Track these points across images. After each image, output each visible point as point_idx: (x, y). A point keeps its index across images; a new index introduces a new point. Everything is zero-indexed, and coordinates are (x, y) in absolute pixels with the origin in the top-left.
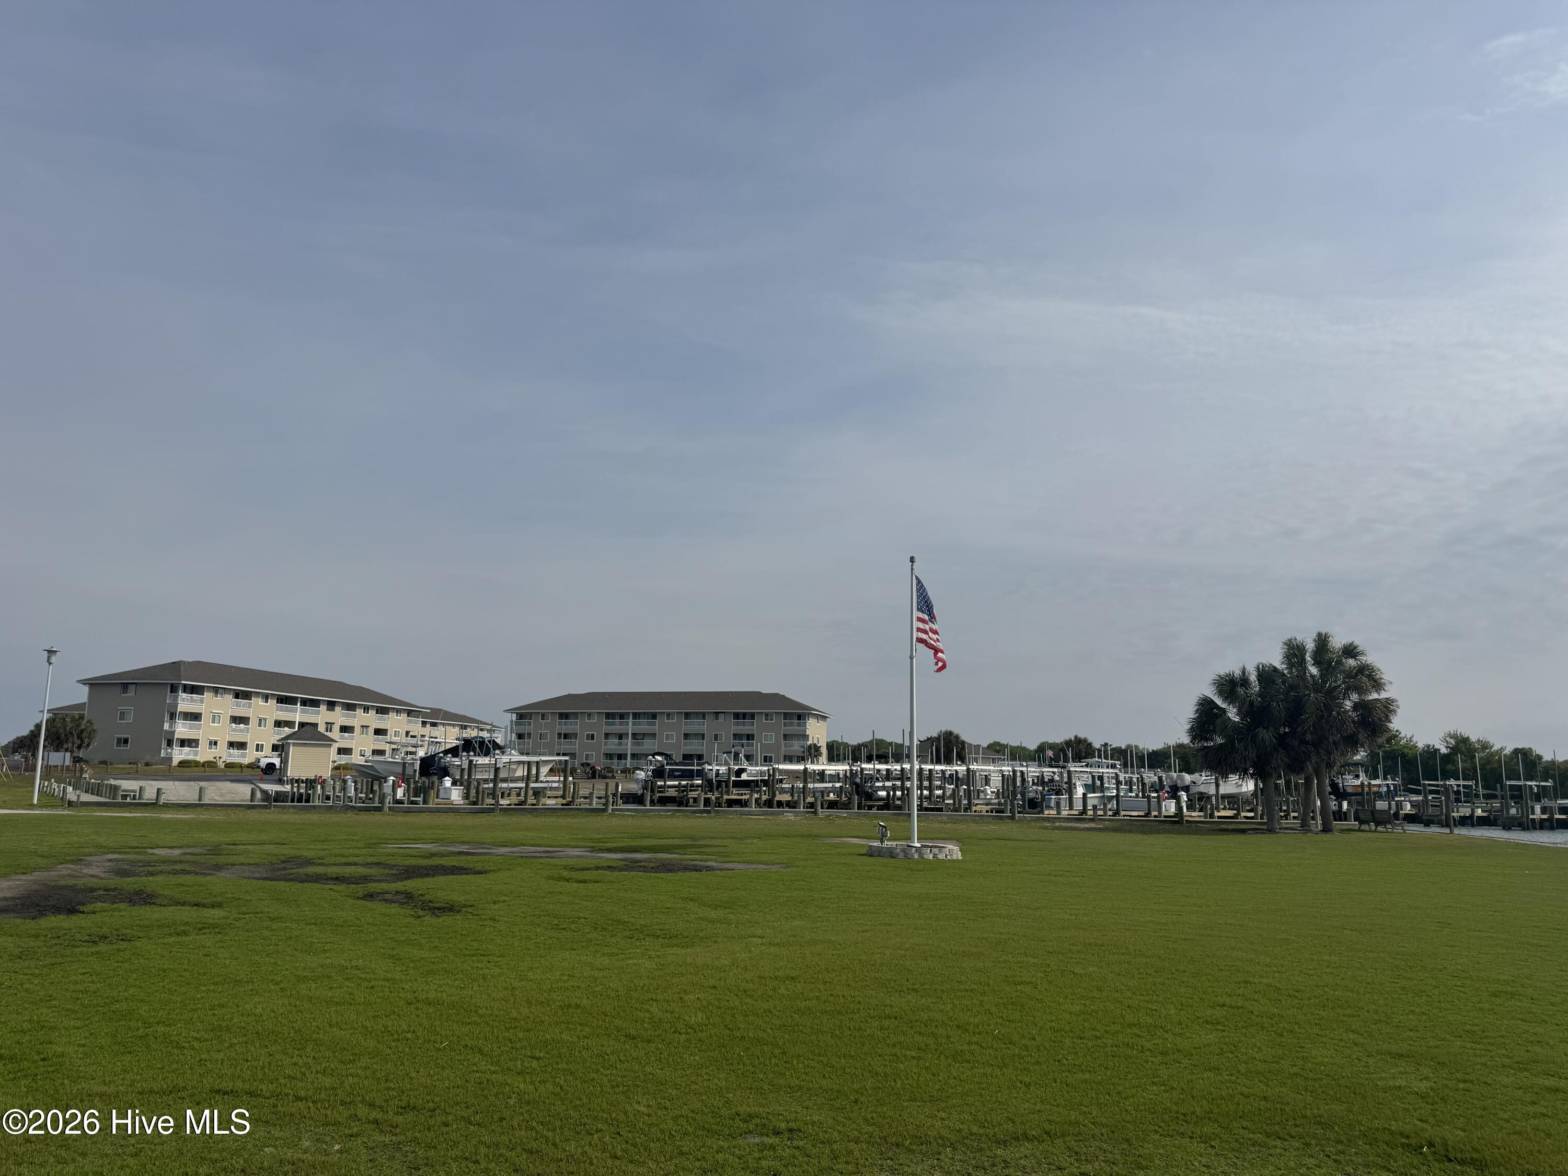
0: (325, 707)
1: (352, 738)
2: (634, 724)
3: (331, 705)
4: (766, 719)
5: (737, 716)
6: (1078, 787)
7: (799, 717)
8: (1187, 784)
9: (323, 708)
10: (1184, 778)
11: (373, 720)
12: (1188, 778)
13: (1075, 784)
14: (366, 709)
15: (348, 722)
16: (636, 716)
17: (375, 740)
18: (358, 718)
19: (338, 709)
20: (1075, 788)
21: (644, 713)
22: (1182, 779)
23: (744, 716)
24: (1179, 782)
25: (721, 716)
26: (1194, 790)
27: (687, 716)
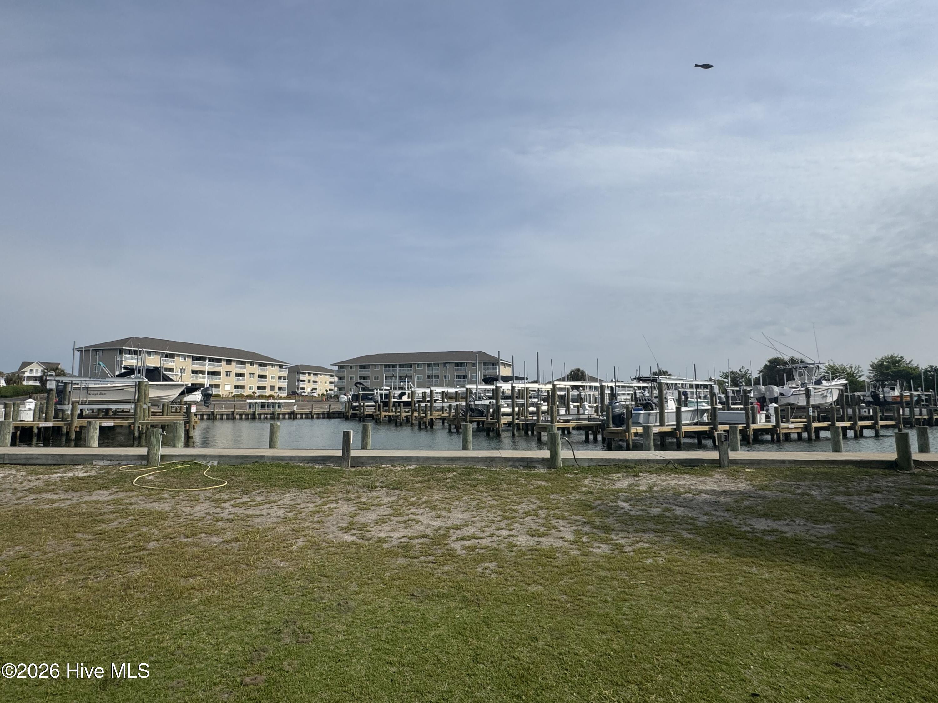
0: (225, 363)
1: (244, 380)
2: (399, 370)
3: (229, 362)
4: (473, 366)
5: (457, 365)
6: (669, 401)
7: (493, 364)
8: (776, 395)
9: (223, 363)
10: (773, 390)
11: (257, 370)
12: (777, 390)
13: (666, 398)
14: (252, 364)
15: (240, 371)
16: (401, 366)
17: (259, 381)
18: (247, 369)
19: (233, 364)
20: (667, 402)
21: (406, 364)
22: (772, 391)
23: (461, 365)
24: (768, 394)
25: (448, 366)
26: (783, 401)
27: (429, 365)
